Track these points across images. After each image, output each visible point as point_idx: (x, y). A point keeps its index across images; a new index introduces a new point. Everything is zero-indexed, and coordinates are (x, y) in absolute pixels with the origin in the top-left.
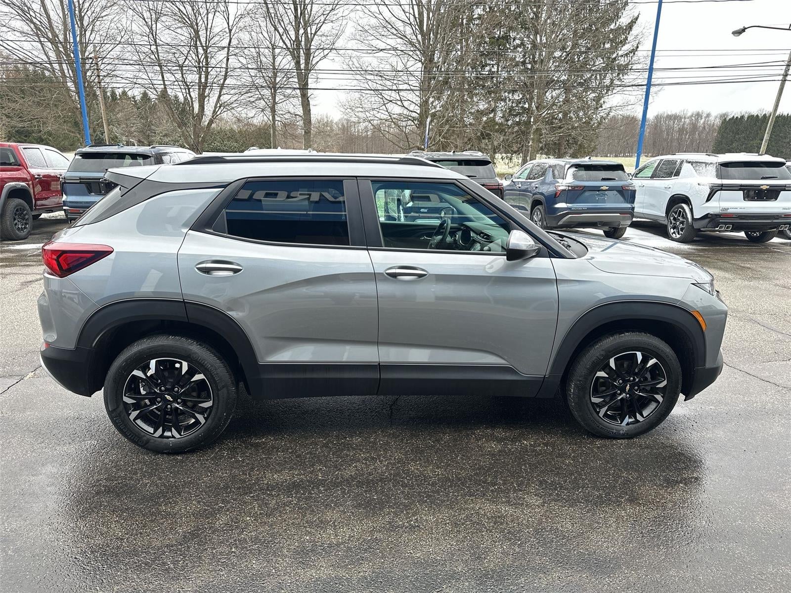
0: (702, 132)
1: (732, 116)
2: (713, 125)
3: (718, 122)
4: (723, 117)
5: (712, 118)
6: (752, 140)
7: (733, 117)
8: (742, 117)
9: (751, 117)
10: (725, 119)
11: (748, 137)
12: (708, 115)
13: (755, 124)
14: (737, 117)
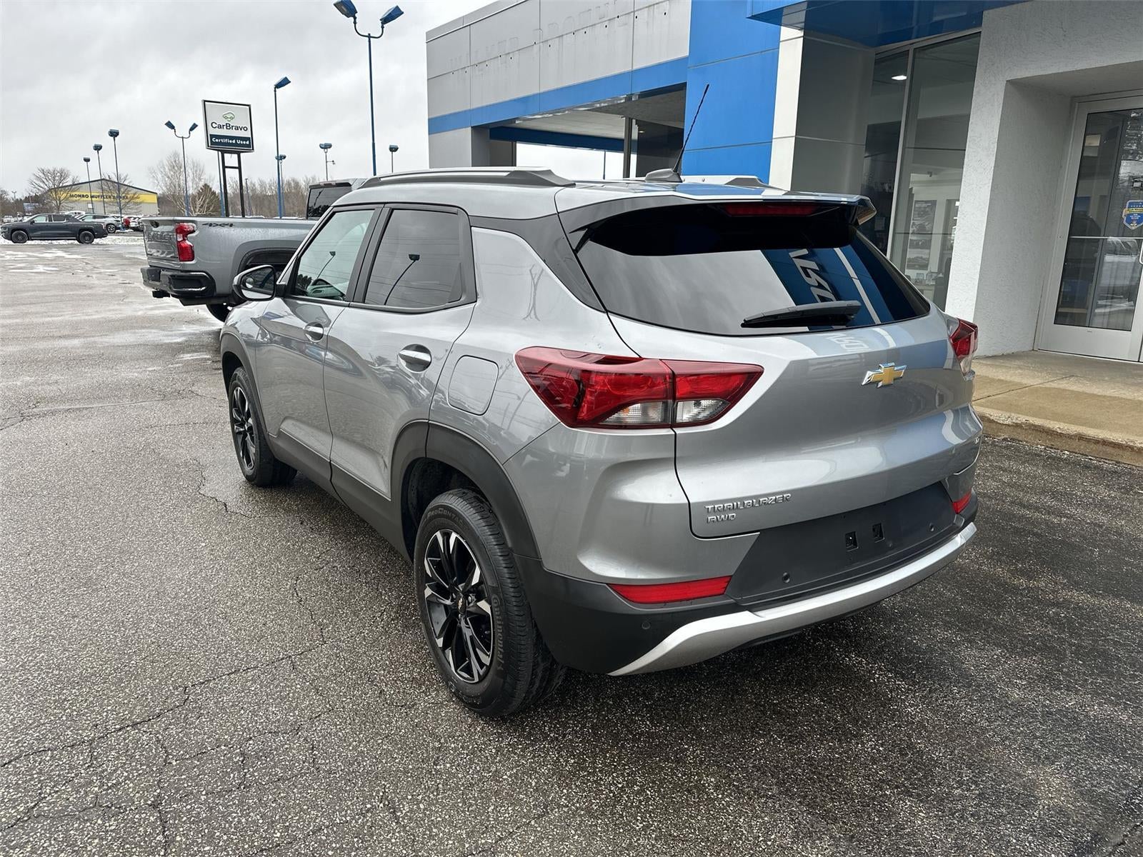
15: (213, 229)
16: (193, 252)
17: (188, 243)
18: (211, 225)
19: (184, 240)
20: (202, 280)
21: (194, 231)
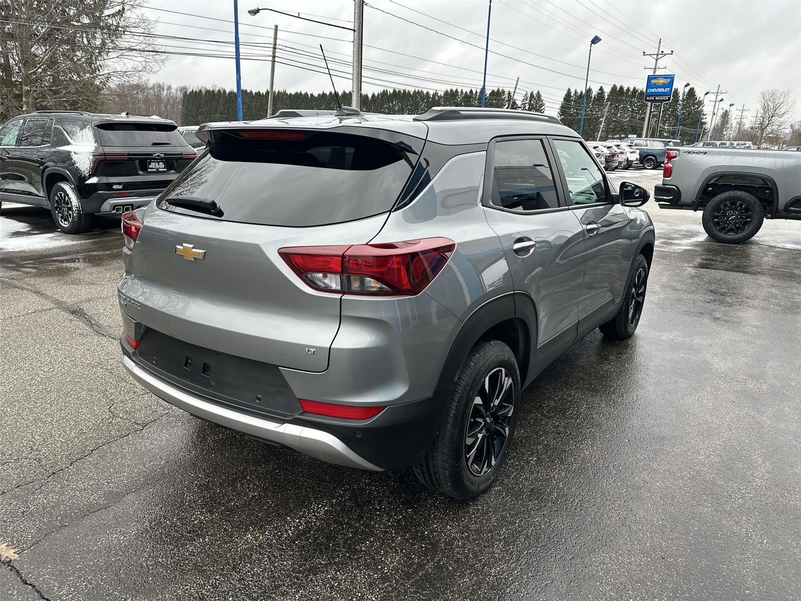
0: (167, 105)
1: (191, 90)
2: (176, 98)
3: (180, 95)
4: (183, 90)
5: (173, 91)
6: (214, 114)
7: (193, 91)
8: (200, 91)
9: (208, 92)
10: (186, 92)
11: (209, 111)
12: (169, 88)
13: (213, 98)
14: (196, 91)
15: (690, 156)
16: (671, 171)
17: (670, 165)
18: (689, 152)
19: (668, 162)
20: (672, 191)
21: (676, 157)
